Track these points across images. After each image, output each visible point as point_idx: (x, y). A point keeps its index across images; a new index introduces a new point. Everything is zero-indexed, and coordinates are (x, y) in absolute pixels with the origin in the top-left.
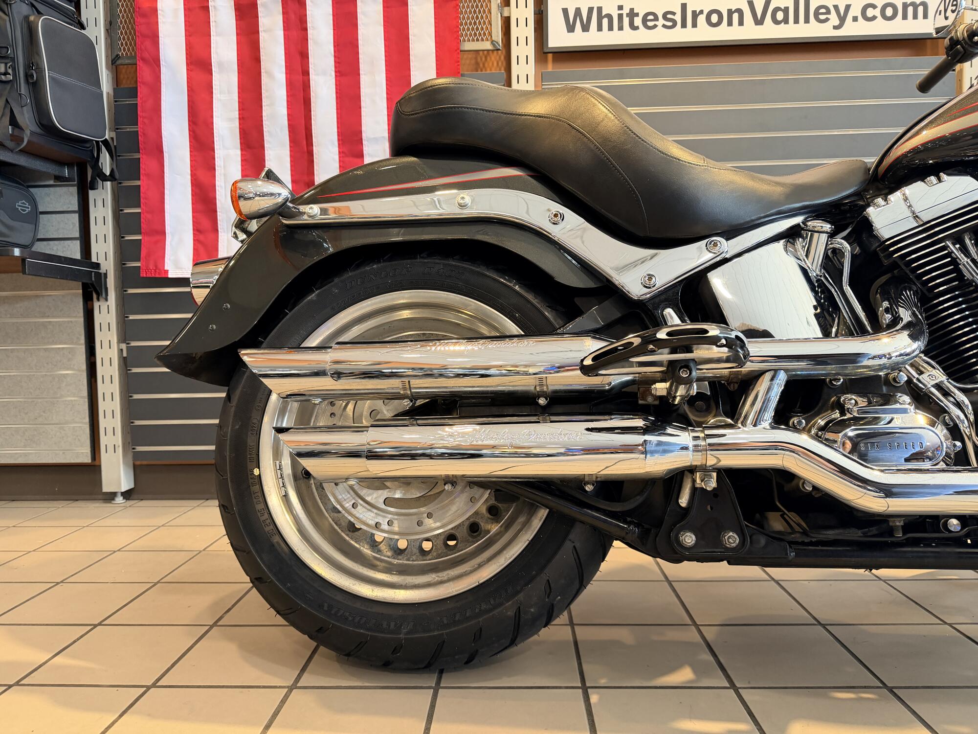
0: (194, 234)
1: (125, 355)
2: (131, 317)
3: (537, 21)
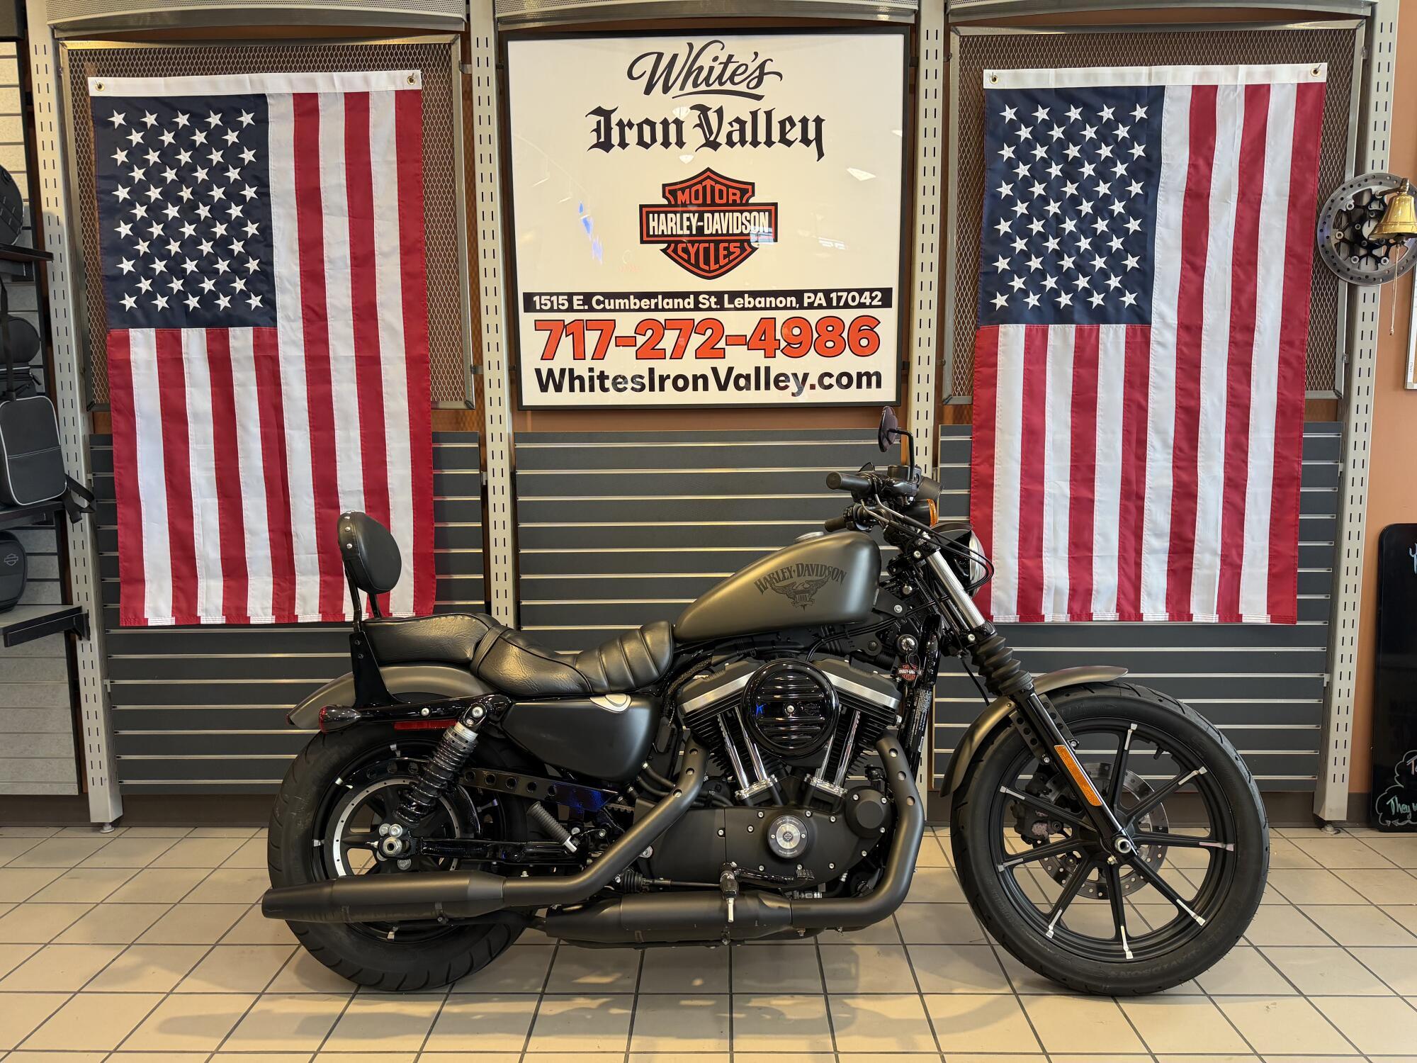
0: (173, 580)
1: (109, 690)
2: (115, 656)
3: (514, 377)
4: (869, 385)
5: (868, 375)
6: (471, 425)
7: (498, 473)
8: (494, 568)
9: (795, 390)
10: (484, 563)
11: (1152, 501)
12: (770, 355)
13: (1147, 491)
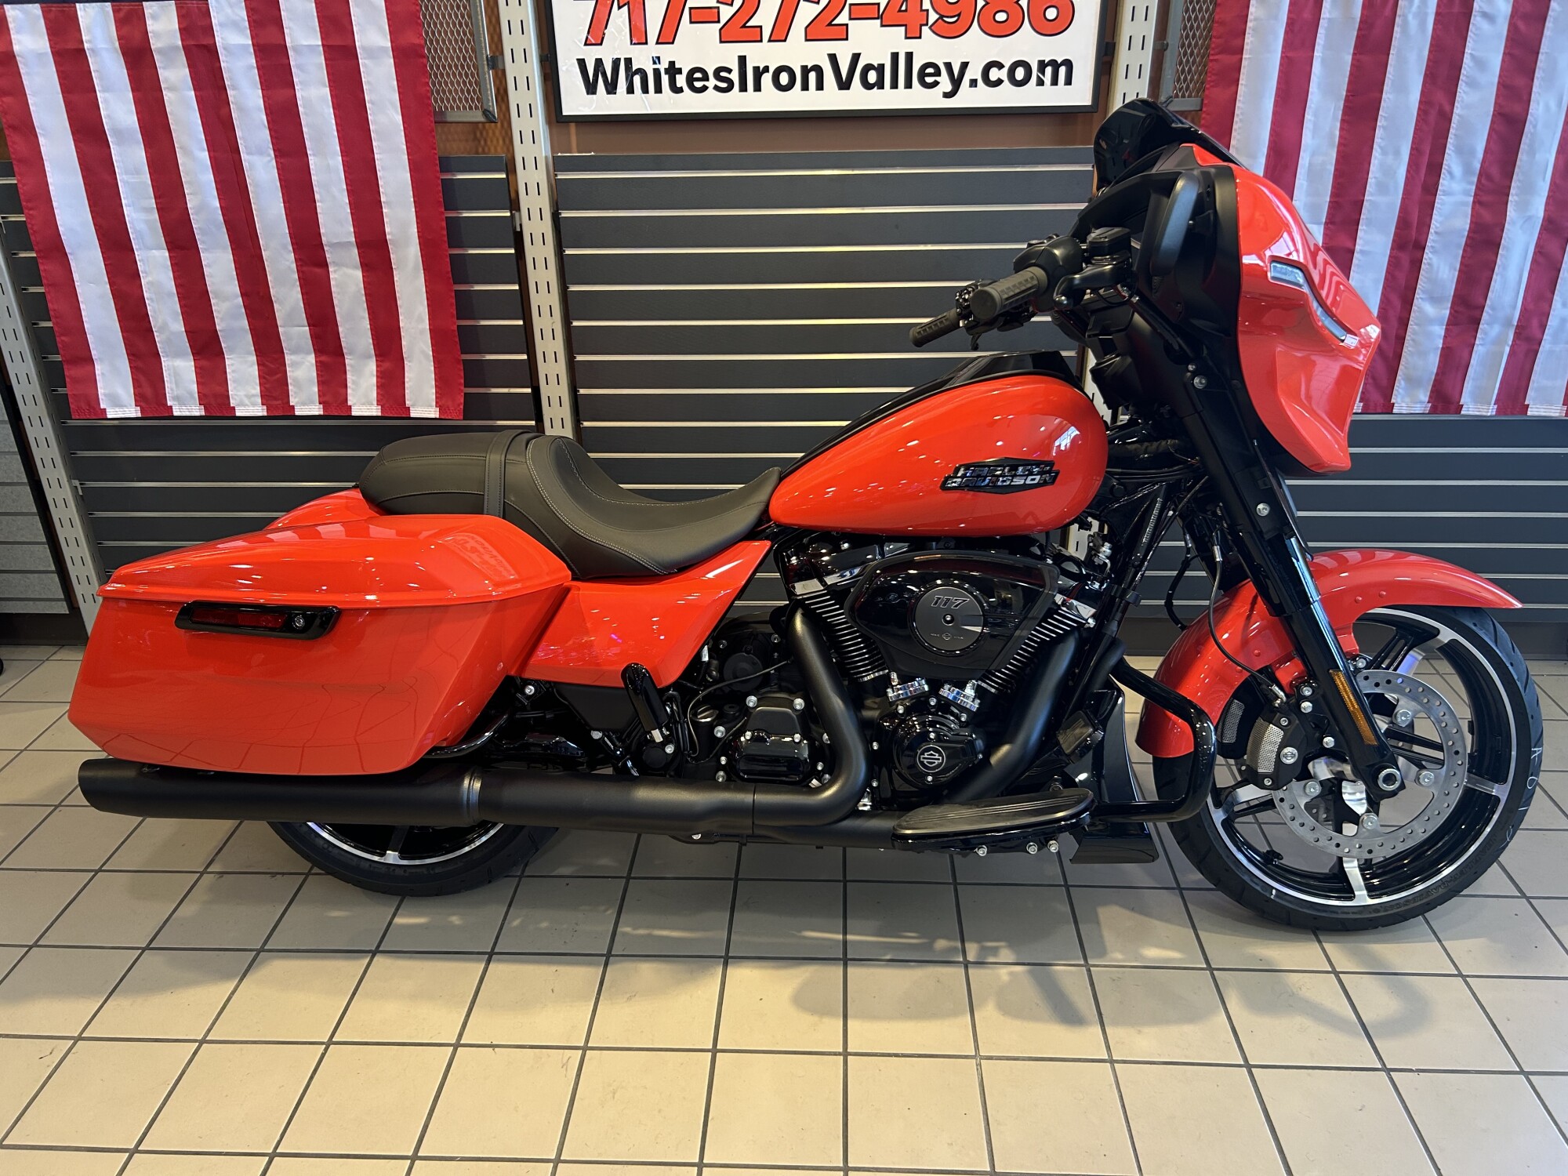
0: (129, 361)
1: (81, 494)
2: (80, 454)
3: (548, 71)
4: (1055, 82)
5: (1054, 64)
6: (495, 142)
7: (535, 215)
8: (540, 346)
9: (948, 88)
10: (526, 339)
11: (1435, 251)
12: (913, 35)
13: (1430, 237)
